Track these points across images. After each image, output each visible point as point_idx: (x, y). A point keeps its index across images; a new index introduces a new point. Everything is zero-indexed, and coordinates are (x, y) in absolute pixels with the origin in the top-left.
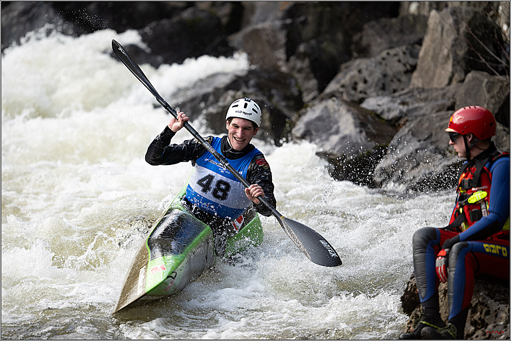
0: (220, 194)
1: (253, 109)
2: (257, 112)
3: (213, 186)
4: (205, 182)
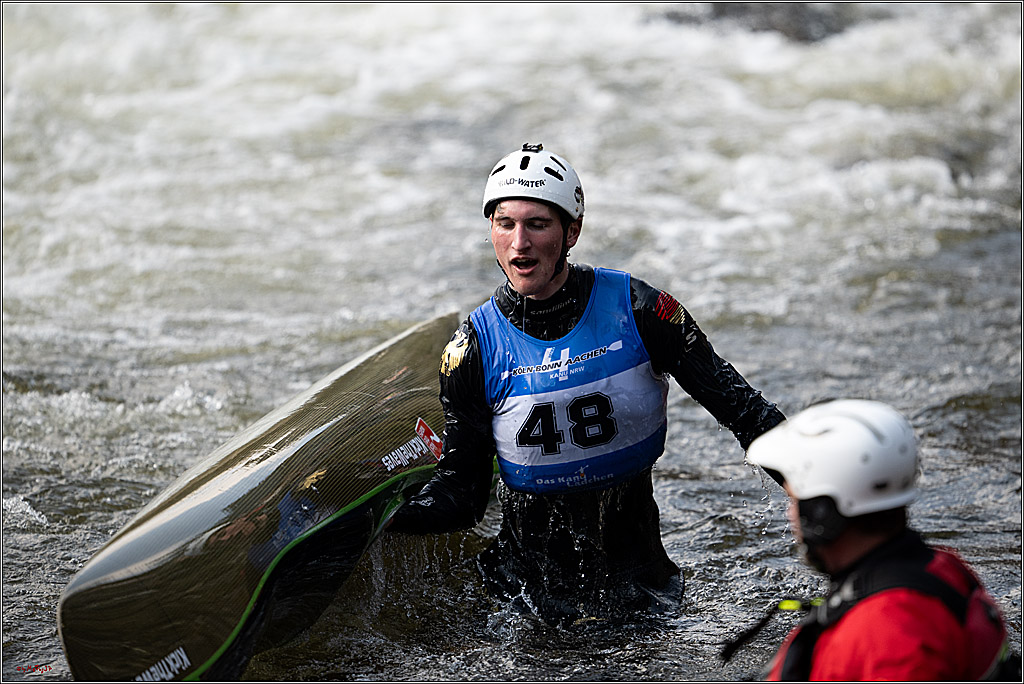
0: (593, 431)
1: (548, 170)
2: (561, 178)
3: (563, 423)
4: (536, 431)
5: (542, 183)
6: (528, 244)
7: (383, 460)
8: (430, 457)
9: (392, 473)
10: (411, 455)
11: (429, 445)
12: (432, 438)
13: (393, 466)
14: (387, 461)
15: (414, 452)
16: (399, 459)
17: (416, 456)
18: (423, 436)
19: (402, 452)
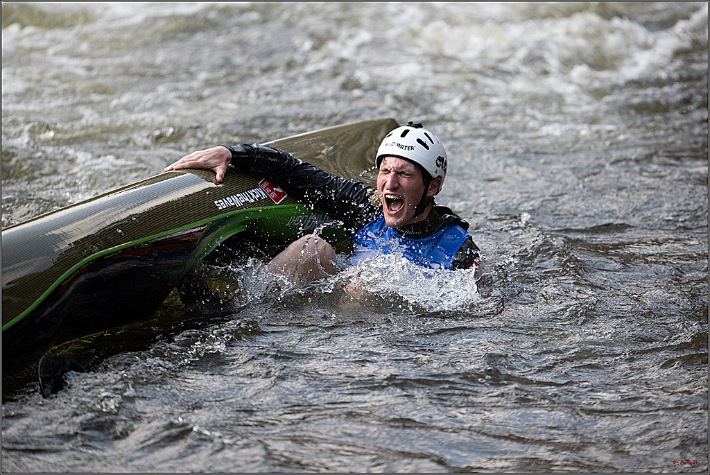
5: (412, 148)
6: (396, 185)
7: (216, 202)
8: (268, 201)
9: (224, 211)
10: (247, 200)
11: (270, 193)
12: (275, 189)
13: (225, 207)
14: (220, 203)
15: (252, 198)
16: (233, 202)
17: (252, 201)
18: (266, 188)
19: (238, 198)
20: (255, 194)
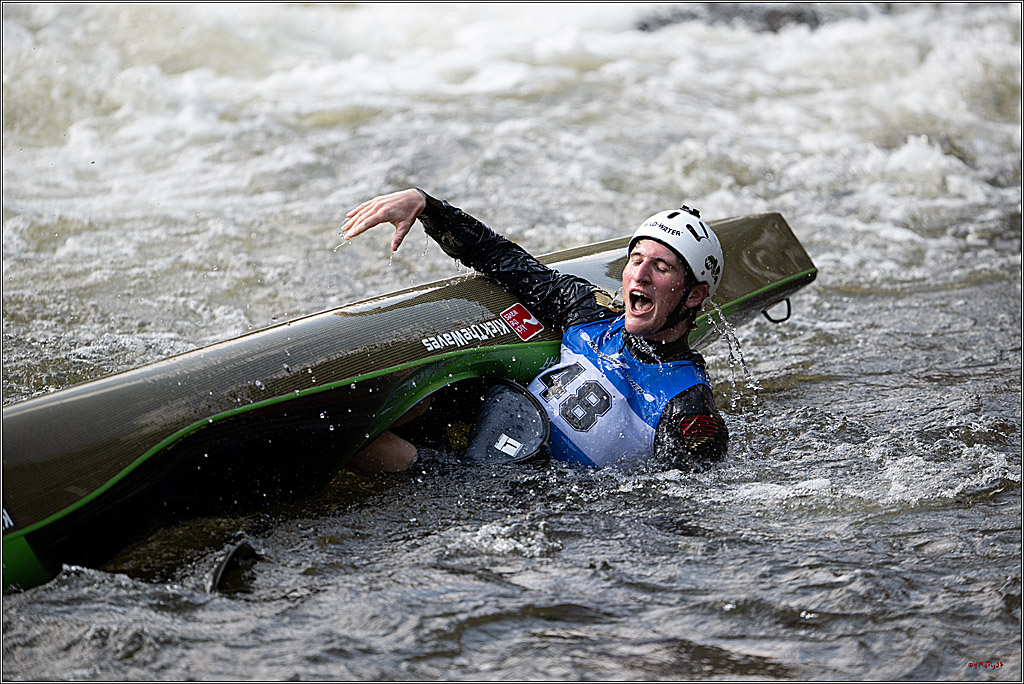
4: (556, 377)
5: (678, 233)
7: (424, 341)
8: (510, 338)
9: (436, 352)
10: (476, 336)
11: (516, 326)
12: (525, 321)
13: (438, 347)
14: (430, 342)
15: (485, 334)
16: (453, 339)
17: (485, 337)
18: (511, 320)
19: (462, 334)
20: (491, 329)
